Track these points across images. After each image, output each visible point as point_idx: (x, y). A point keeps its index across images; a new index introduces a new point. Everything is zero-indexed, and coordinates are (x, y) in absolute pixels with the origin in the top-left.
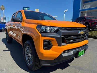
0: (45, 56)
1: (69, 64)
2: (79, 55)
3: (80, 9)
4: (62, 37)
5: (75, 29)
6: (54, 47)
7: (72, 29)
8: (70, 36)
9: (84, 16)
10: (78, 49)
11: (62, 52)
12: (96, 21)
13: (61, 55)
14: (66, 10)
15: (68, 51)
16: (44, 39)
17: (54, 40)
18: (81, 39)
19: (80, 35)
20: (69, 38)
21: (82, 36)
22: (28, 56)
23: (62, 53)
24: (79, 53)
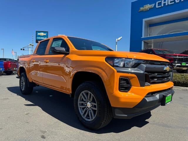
0: (122, 100)
1: (147, 120)
2: (166, 102)
3: (143, 37)
4: (145, 73)
5: (159, 63)
6: (133, 88)
7: (155, 63)
8: (154, 72)
9: (149, 48)
10: (164, 93)
11: (145, 95)
12: (173, 57)
13: (144, 100)
14: (119, 39)
15: (152, 94)
16: (121, 76)
17: (135, 77)
18: (166, 78)
19: (165, 72)
20: (153, 75)
21: (167, 74)
22: (83, 107)
23: (145, 97)
24: (166, 99)
